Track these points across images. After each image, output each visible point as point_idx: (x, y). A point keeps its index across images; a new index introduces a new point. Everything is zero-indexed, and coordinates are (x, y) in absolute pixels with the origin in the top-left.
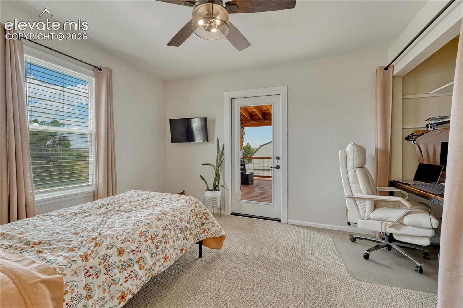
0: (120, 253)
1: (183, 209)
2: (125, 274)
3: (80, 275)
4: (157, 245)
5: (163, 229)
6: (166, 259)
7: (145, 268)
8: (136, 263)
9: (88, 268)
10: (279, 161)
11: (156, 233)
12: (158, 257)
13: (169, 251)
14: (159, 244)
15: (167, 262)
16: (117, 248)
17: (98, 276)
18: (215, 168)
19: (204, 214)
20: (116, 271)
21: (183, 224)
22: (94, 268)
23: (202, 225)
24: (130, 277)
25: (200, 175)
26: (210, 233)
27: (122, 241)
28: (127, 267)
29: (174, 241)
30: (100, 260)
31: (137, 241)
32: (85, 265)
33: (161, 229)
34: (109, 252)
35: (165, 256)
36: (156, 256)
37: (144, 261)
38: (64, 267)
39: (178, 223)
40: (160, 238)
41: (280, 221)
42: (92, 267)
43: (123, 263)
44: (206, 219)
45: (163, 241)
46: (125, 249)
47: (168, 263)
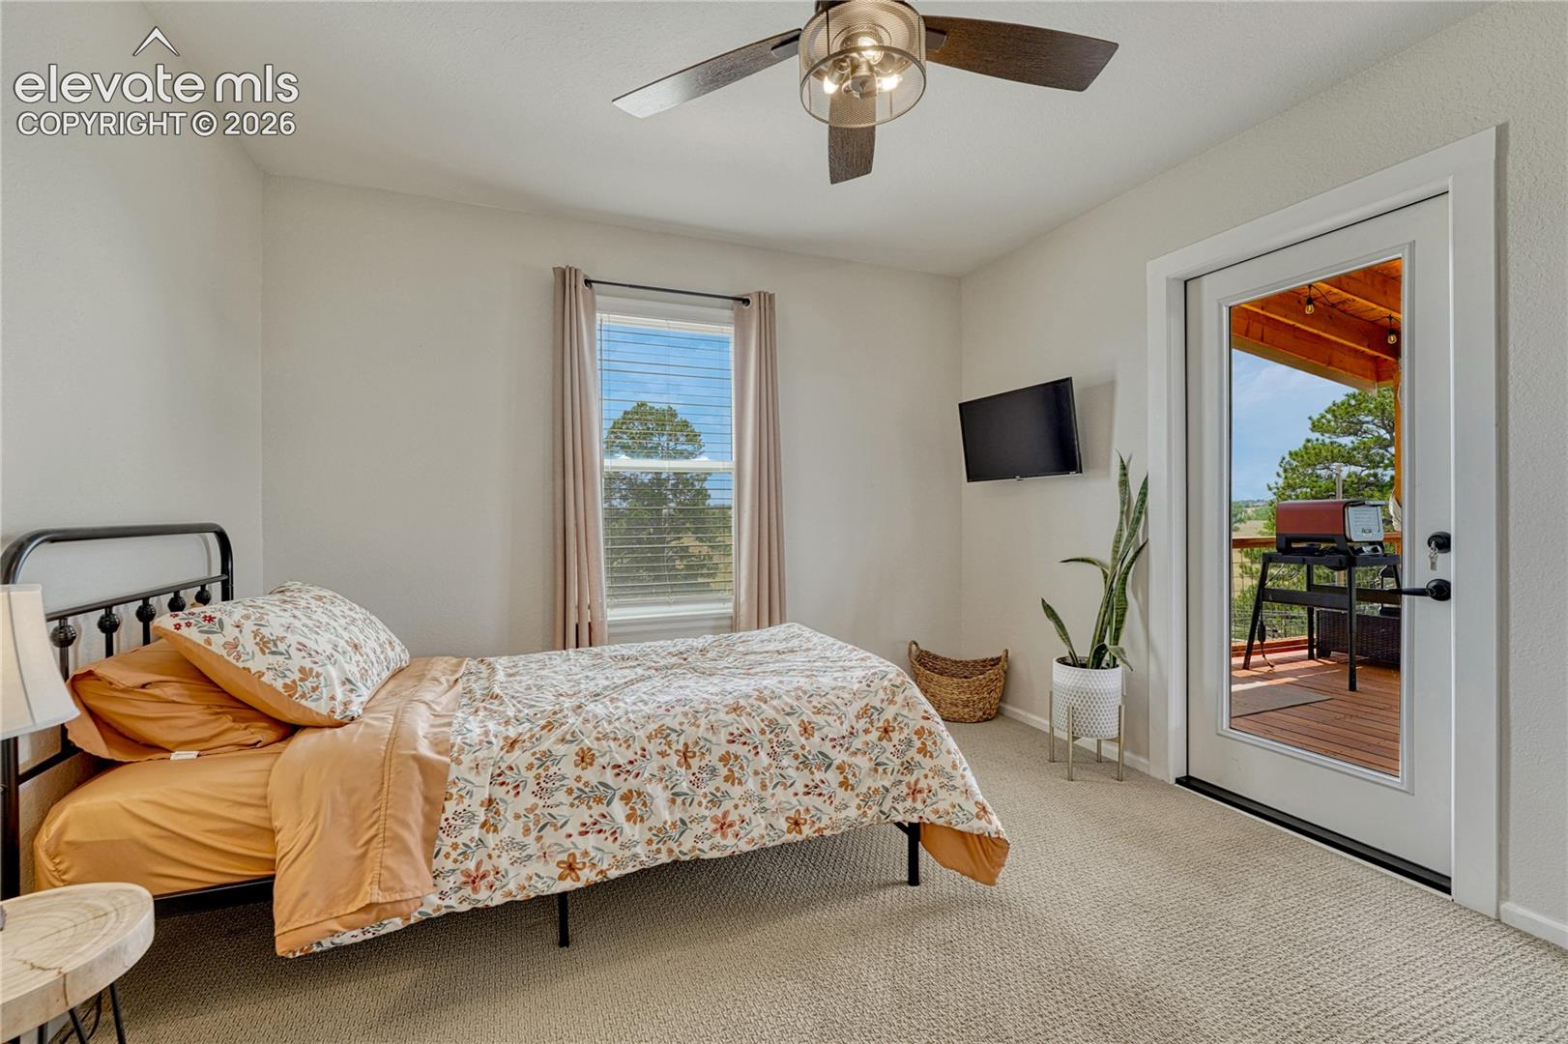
0: (583, 761)
1: (834, 699)
2: (584, 814)
3: (483, 774)
4: (697, 775)
5: (731, 738)
6: (723, 826)
7: (648, 824)
8: (621, 799)
9: (504, 766)
11: (702, 743)
12: (695, 810)
13: (736, 807)
14: (704, 775)
15: (724, 836)
16: (581, 746)
17: (518, 793)
18: (1109, 576)
19: (919, 733)
20: (561, 796)
21: (814, 743)
22: (515, 770)
23: (908, 767)
24: (597, 827)
25: (1043, 601)
26: (934, 806)
27: (600, 736)
28: (592, 800)
29: (765, 786)
30: (532, 760)
31: (637, 747)
32: (502, 758)
33: (724, 736)
34: (560, 749)
35: (720, 815)
36: (690, 805)
37: (645, 804)
38: (467, 747)
39: (794, 733)
40: (713, 759)
42: (511, 769)
43: (583, 788)
44: (923, 751)
45: (724, 772)
46: (597, 754)
47: (730, 841)
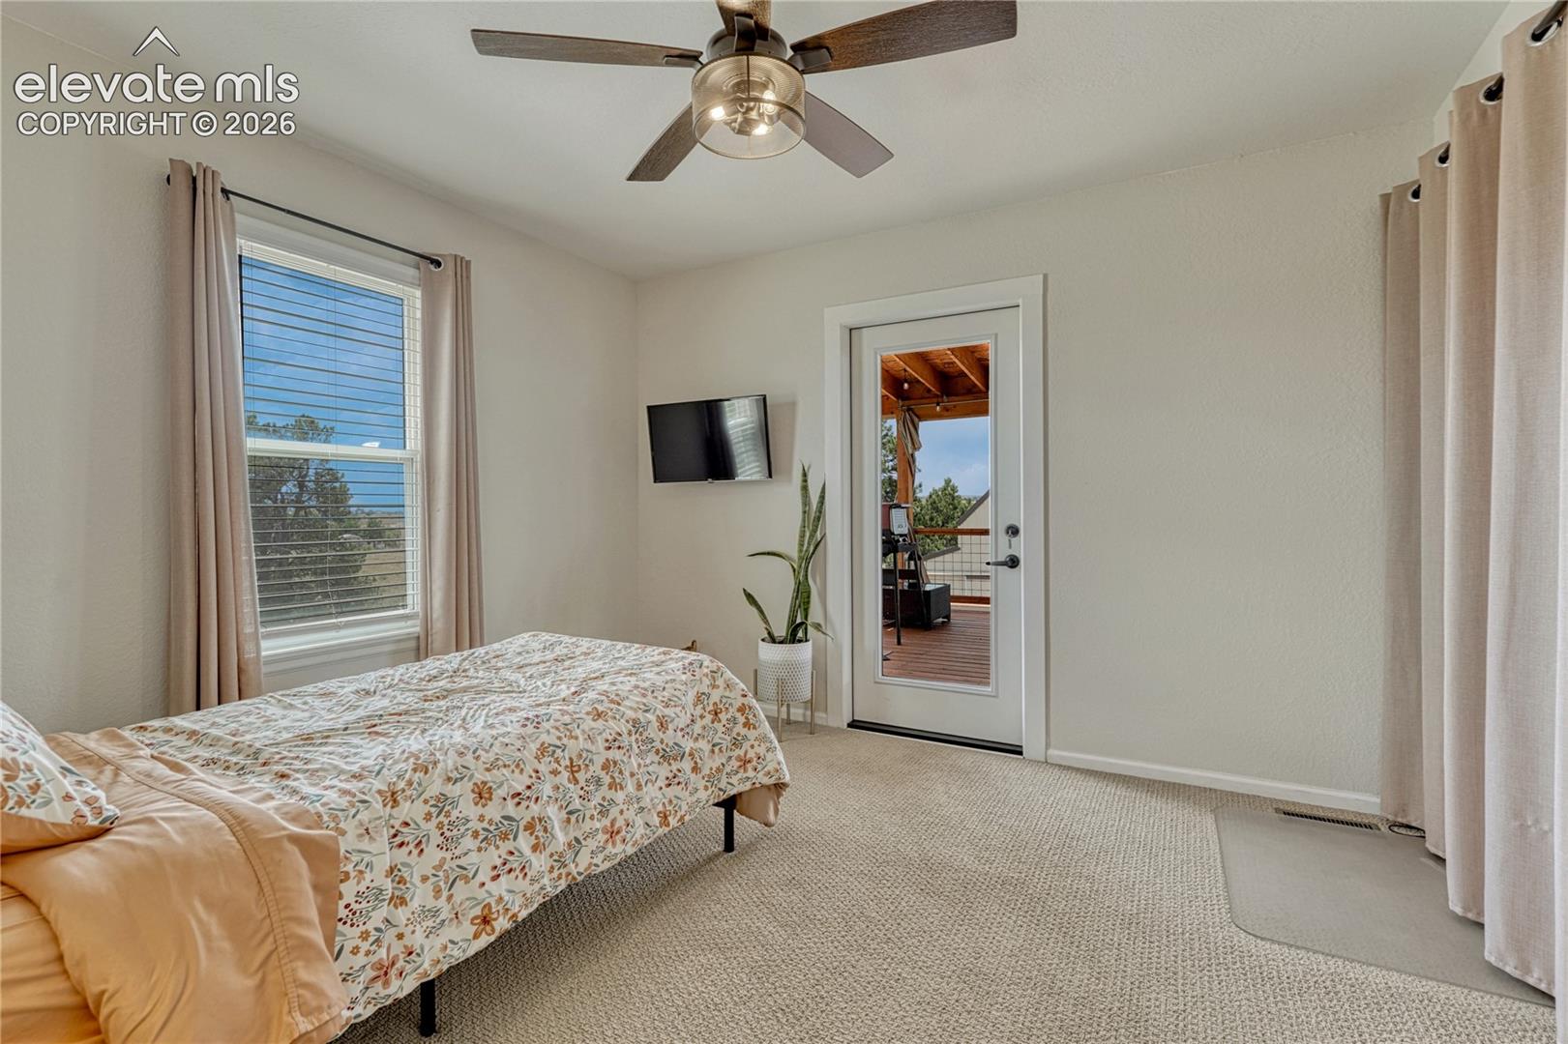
0: (481, 798)
1: (673, 691)
2: (494, 856)
3: (378, 839)
4: (586, 788)
5: (607, 745)
6: (613, 833)
7: (548, 851)
8: (525, 830)
9: (397, 824)
10: (1014, 540)
11: (584, 755)
12: (587, 826)
13: (622, 812)
14: (591, 787)
15: (614, 844)
16: (473, 781)
17: (422, 850)
18: (795, 566)
19: (742, 709)
20: (468, 843)
21: (670, 736)
22: (413, 825)
23: (736, 743)
24: (507, 867)
25: (744, 590)
26: (765, 770)
27: (488, 766)
28: (498, 838)
29: (641, 785)
30: (427, 808)
31: (529, 770)
32: (390, 815)
33: (601, 744)
34: (453, 790)
35: (609, 825)
36: (583, 821)
37: (546, 830)
38: (340, 814)
39: (653, 732)
40: (596, 769)
41: (1021, 753)
42: (407, 824)
43: (487, 826)
44: (747, 725)
45: (607, 780)
46: (494, 787)
47: (620, 847)
